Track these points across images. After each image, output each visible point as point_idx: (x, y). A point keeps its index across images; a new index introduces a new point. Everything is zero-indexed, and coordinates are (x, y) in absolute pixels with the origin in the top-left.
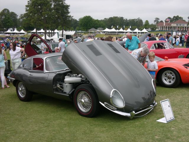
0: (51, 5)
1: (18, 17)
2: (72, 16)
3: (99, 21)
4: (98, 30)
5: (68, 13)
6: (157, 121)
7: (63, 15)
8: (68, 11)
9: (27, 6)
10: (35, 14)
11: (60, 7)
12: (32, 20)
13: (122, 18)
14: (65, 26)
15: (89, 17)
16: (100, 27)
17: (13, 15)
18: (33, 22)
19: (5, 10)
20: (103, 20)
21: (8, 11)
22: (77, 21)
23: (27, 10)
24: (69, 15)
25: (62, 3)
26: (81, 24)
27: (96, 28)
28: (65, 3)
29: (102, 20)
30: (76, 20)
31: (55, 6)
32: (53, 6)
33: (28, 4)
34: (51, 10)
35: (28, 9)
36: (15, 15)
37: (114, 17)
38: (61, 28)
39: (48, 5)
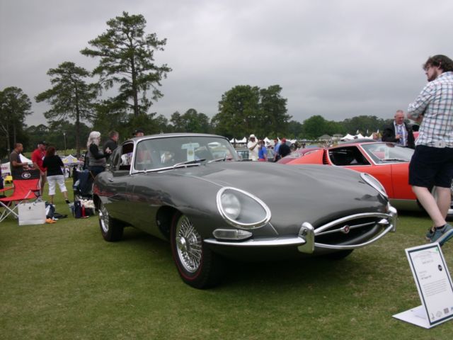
0: (257, 100)
1: (210, 121)
2: (290, 116)
3: (337, 123)
4: (334, 138)
5: (285, 111)
6: (397, 316)
7: (276, 115)
8: (284, 108)
9: (220, 103)
10: (232, 114)
11: (271, 103)
12: (227, 123)
13: (375, 117)
14: (279, 132)
15: (319, 117)
16: (337, 132)
17: (203, 117)
18: (229, 126)
19: (191, 110)
20: (344, 122)
21: (195, 112)
22: (301, 125)
23: (220, 109)
24: (286, 114)
25: (275, 97)
26: (306, 130)
27: (331, 135)
28: (279, 96)
29: (340, 122)
30: (299, 123)
31: (263, 100)
32: (260, 102)
33: (223, 99)
34: (257, 107)
35: (222, 106)
36: (206, 117)
37: (361, 116)
38: (273, 135)
39: (252, 99)
